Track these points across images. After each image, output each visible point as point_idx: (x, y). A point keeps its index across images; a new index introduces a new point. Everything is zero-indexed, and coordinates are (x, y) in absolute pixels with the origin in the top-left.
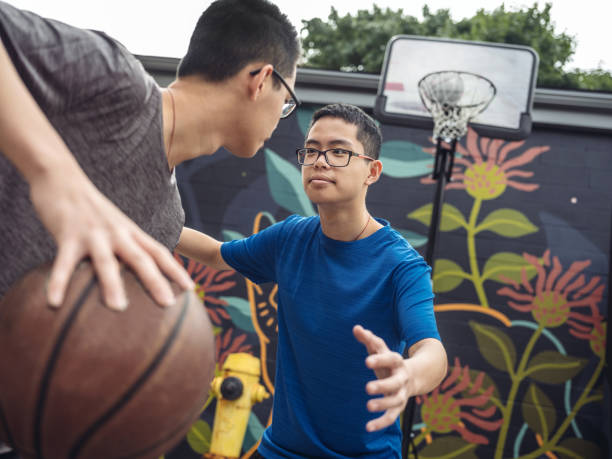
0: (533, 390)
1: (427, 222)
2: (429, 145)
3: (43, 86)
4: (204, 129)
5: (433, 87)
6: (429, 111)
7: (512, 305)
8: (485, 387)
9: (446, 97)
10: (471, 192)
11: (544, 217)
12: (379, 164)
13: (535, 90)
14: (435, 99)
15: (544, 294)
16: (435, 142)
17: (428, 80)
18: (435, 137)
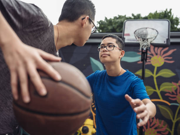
1: (141, 75)
2: (139, 52)
3: (15, 20)
4: (68, 37)
5: (139, 34)
6: (138, 41)
7: (170, 98)
8: (164, 125)
9: (143, 36)
10: (153, 65)
11: (177, 71)
12: (124, 52)
13: (170, 33)
14: (139, 37)
16: (141, 50)
17: (137, 31)
18: (141, 48)
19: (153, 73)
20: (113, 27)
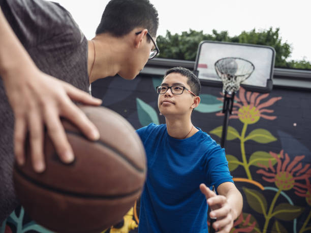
0: (277, 224)
1: (220, 135)
2: (220, 96)
5: (223, 66)
6: (221, 78)
7: (264, 178)
8: (251, 222)
9: (229, 71)
10: (242, 120)
11: (280, 133)
12: (199, 99)
13: (274, 69)
14: (223, 72)
15: (281, 173)
16: (224, 94)
17: (220, 62)
18: (224, 91)
19: (240, 134)
20: (180, 50)
